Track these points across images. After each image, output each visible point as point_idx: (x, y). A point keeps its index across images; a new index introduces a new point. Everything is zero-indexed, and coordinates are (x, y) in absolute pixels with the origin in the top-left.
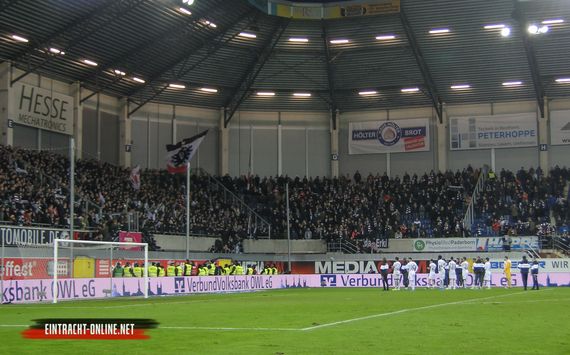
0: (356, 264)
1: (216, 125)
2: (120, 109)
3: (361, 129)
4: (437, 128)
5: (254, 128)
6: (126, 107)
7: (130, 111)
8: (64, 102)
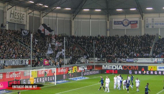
0: (115, 66)
1: (70, 19)
2: (40, 15)
3: (117, 21)
4: (141, 22)
5: (82, 20)
6: (42, 14)
7: (43, 16)
8: (23, 14)
